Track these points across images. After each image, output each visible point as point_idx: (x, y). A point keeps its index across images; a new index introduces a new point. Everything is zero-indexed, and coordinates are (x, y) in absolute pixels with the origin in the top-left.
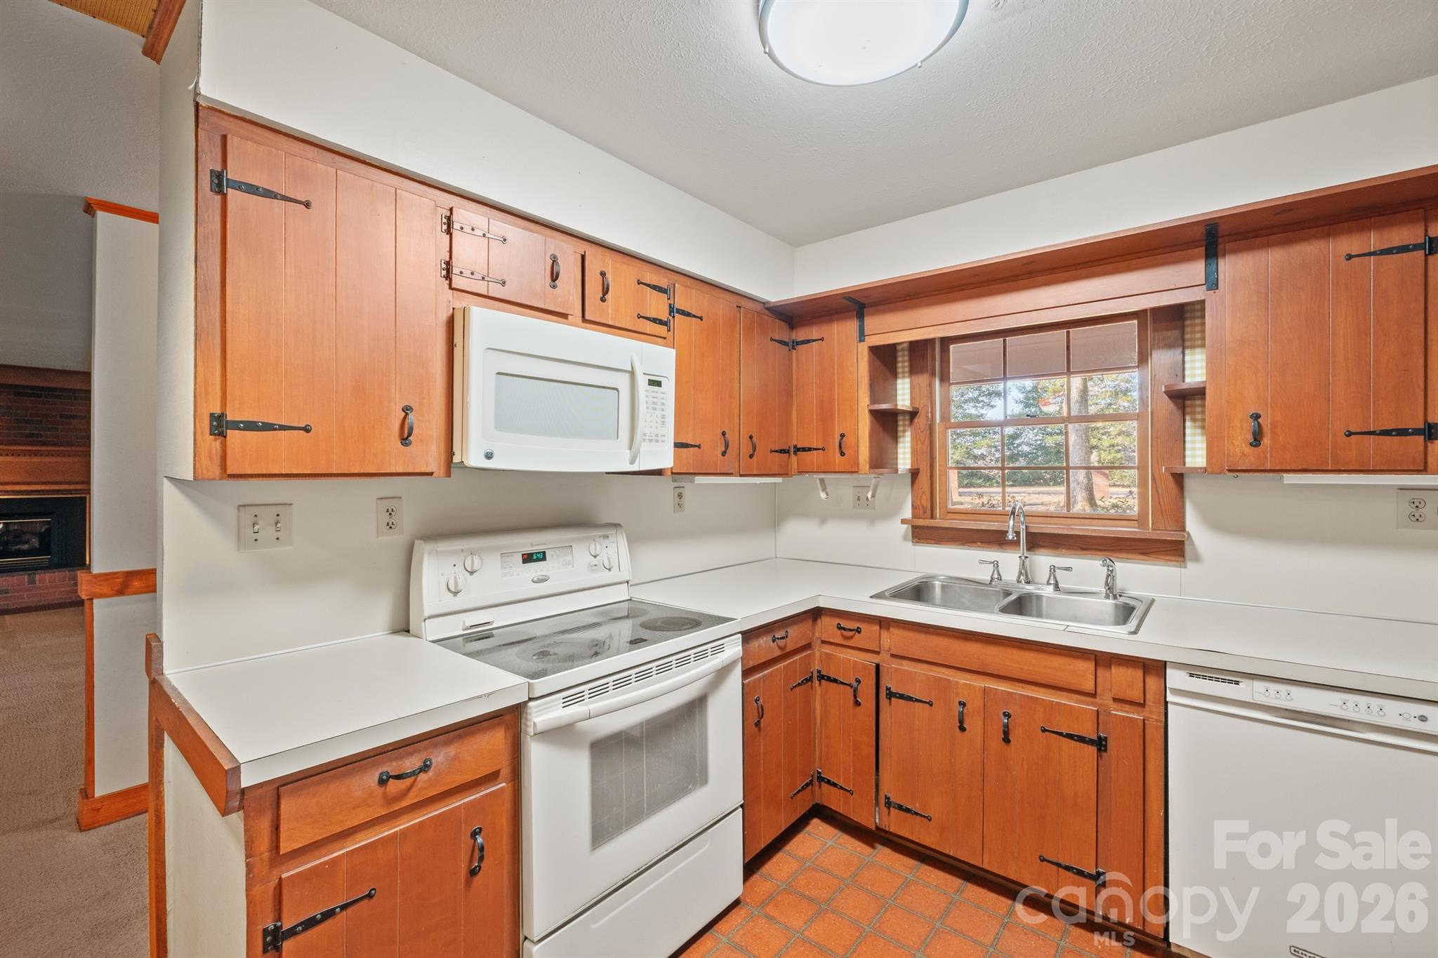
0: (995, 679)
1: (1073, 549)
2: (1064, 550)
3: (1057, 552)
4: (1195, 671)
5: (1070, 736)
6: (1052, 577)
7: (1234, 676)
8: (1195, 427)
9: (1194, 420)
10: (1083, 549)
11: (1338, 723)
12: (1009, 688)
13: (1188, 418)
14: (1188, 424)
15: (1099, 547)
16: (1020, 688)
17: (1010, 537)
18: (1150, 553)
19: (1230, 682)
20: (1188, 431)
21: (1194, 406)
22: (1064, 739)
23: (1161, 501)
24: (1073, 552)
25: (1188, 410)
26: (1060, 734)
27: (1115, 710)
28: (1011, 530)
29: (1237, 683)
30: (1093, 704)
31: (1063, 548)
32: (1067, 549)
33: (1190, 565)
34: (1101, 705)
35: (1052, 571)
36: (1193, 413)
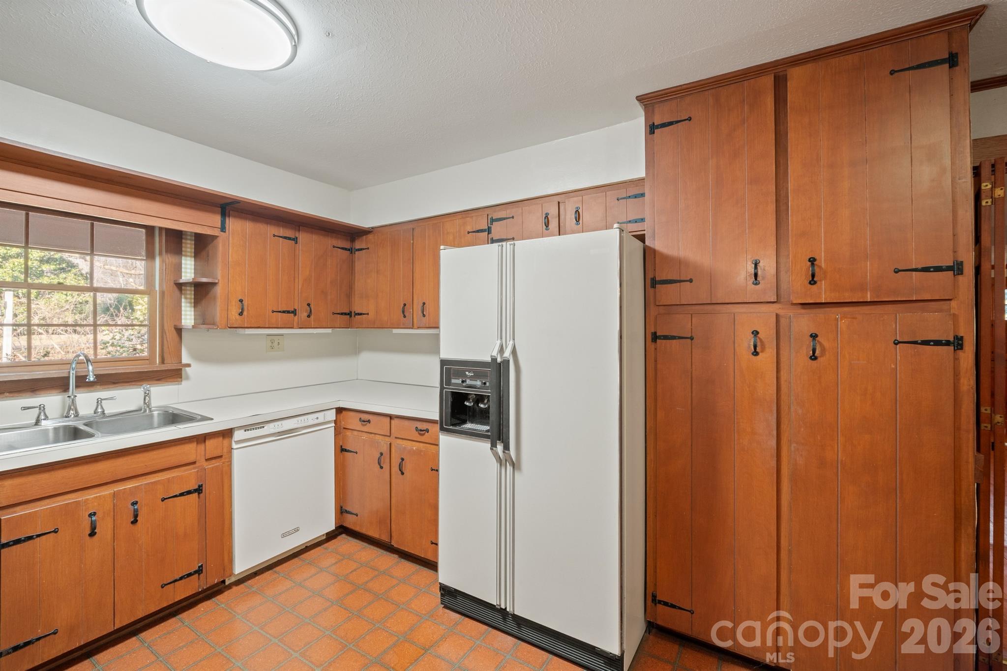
0: (122, 482)
1: (106, 384)
2: (98, 387)
3: (92, 389)
4: (247, 428)
5: (182, 494)
6: (99, 407)
7: (261, 425)
8: (186, 303)
9: (186, 298)
10: (114, 383)
11: (293, 431)
12: (136, 483)
13: (183, 296)
14: (183, 300)
15: (128, 380)
16: (144, 480)
17: (92, 379)
18: (162, 379)
19: (261, 428)
20: (183, 304)
21: (186, 290)
22: (179, 498)
23: (169, 346)
24: (106, 387)
25: (183, 292)
26: (176, 496)
27: (207, 466)
28: (91, 373)
29: (263, 427)
30: (194, 468)
31: (98, 385)
32: (101, 385)
33: (184, 383)
34: (199, 467)
35: (100, 402)
36: (185, 294)
